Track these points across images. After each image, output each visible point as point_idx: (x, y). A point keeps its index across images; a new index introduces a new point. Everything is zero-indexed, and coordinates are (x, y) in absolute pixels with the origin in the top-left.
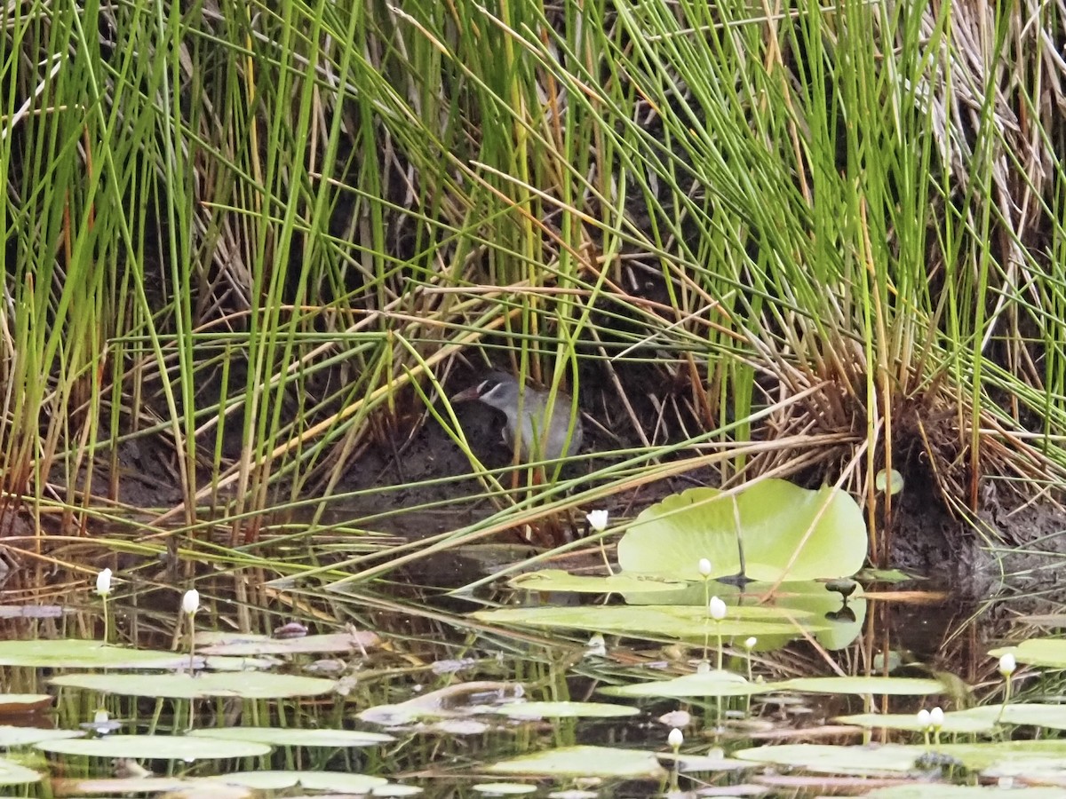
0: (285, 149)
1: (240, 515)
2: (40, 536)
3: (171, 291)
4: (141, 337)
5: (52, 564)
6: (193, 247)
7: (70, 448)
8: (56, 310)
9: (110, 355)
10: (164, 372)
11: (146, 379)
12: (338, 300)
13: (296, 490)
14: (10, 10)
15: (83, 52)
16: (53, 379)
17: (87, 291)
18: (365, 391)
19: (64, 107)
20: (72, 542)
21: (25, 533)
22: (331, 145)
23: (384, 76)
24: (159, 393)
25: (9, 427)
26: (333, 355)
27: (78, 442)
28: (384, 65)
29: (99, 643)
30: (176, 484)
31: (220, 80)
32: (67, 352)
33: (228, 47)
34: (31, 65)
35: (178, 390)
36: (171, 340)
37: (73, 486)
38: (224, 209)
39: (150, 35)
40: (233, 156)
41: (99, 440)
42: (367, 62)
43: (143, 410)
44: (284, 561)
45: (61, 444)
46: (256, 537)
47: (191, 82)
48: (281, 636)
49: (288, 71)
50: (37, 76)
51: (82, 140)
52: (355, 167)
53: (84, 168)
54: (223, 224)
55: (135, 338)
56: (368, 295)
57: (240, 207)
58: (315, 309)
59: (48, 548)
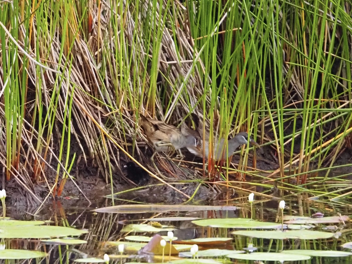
0: (315, 43)
1: (299, 174)
2: (228, 181)
3: (275, 94)
4: (264, 110)
6: (282, 78)
8: (234, 101)
9: (253, 117)
10: (273, 123)
11: (266, 125)
12: (334, 97)
13: (319, 165)
16: (233, 125)
18: (344, 129)
22: (332, 42)
23: (351, 17)
24: (271, 130)
26: (333, 117)
28: (351, 13)
29: (249, 219)
30: (277, 163)
31: (292, 18)
33: (296, 7)
35: (277, 129)
36: (275, 111)
38: (294, 65)
39: (267, 3)
40: (297, 46)
42: (345, 12)
43: (265, 136)
44: (315, 190)
46: (305, 182)
47: (282, 20)
48: (314, 217)
49: (317, 15)
52: (341, 49)
54: (293, 70)
55: (262, 110)
56: (345, 95)
57: (299, 63)
58: (326, 100)
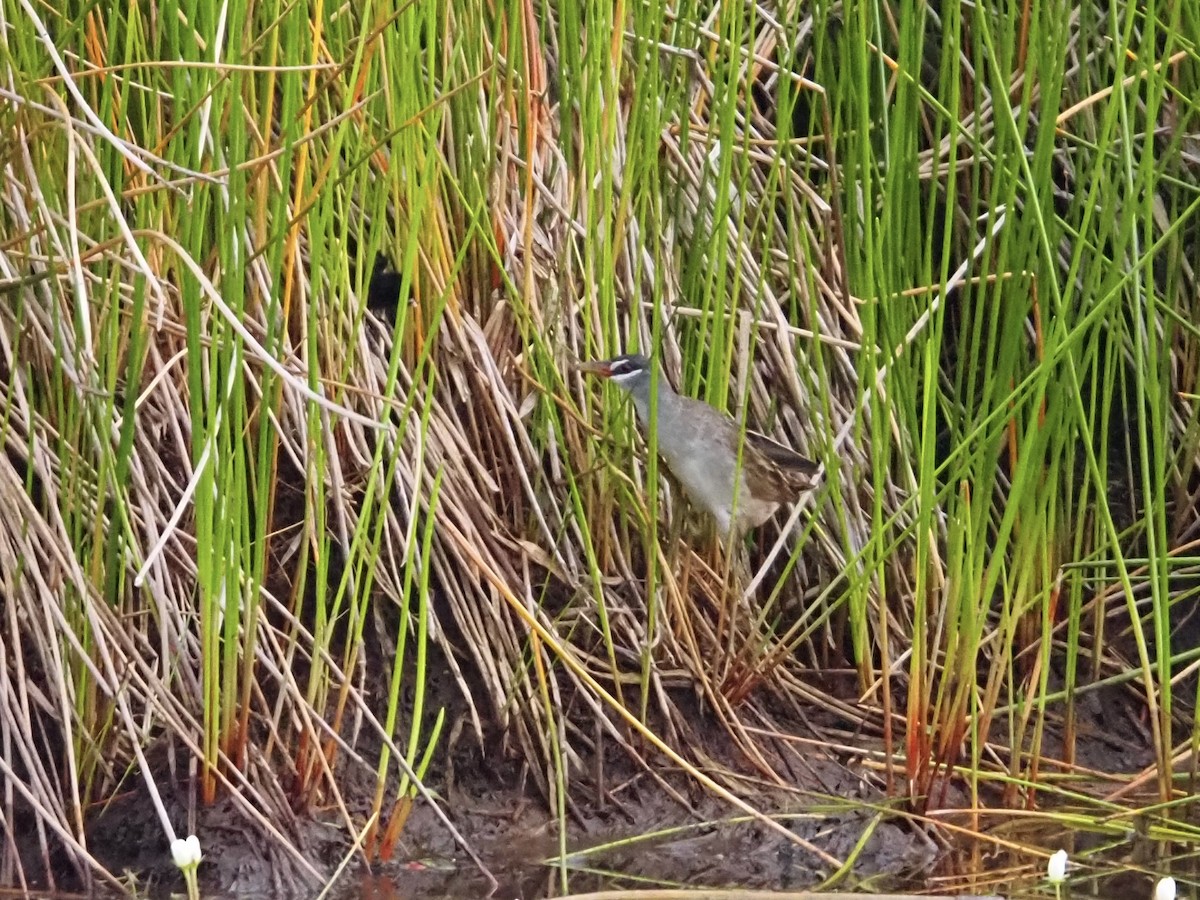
2: (977, 809)
3: (1141, 504)
4: (1105, 561)
5: (993, 844)
6: (1168, 449)
7: (1016, 701)
8: (999, 527)
9: (1065, 585)
10: (1133, 605)
11: (1109, 614)
14: (941, 153)
15: (1033, 206)
16: (995, 614)
17: (1037, 505)
19: (1009, 274)
20: (1017, 817)
21: (960, 805)
24: (1124, 633)
25: (939, 674)
27: (1025, 692)
30: (1148, 746)
32: (1012, 579)
34: (969, 223)
35: (1149, 627)
36: (1141, 565)
37: (1019, 745)
39: (1117, 183)
41: (1052, 689)
43: (1106, 653)
45: (1003, 695)
50: (976, 235)
51: (1031, 316)
53: (1033, 350)
55: (1096, 562)
59: (987, 823)
